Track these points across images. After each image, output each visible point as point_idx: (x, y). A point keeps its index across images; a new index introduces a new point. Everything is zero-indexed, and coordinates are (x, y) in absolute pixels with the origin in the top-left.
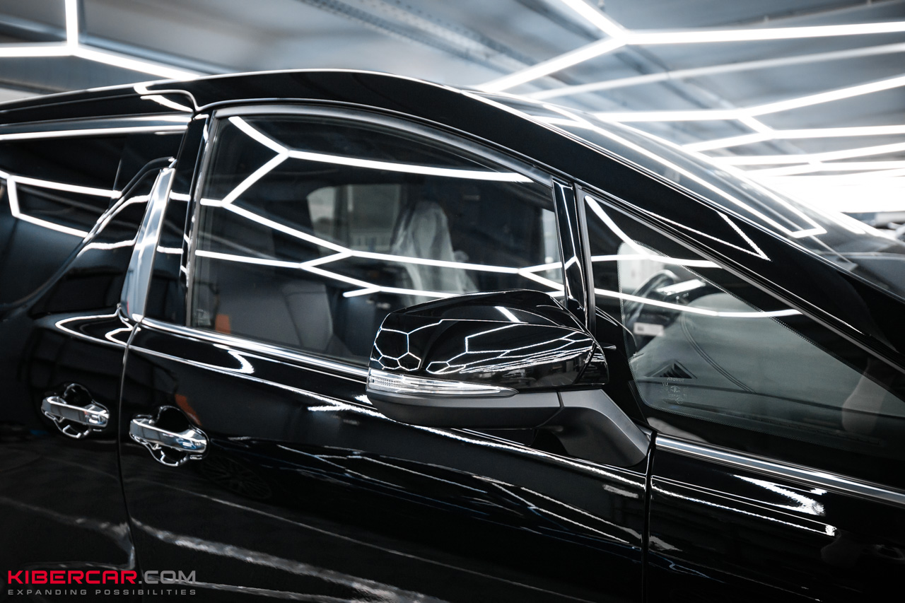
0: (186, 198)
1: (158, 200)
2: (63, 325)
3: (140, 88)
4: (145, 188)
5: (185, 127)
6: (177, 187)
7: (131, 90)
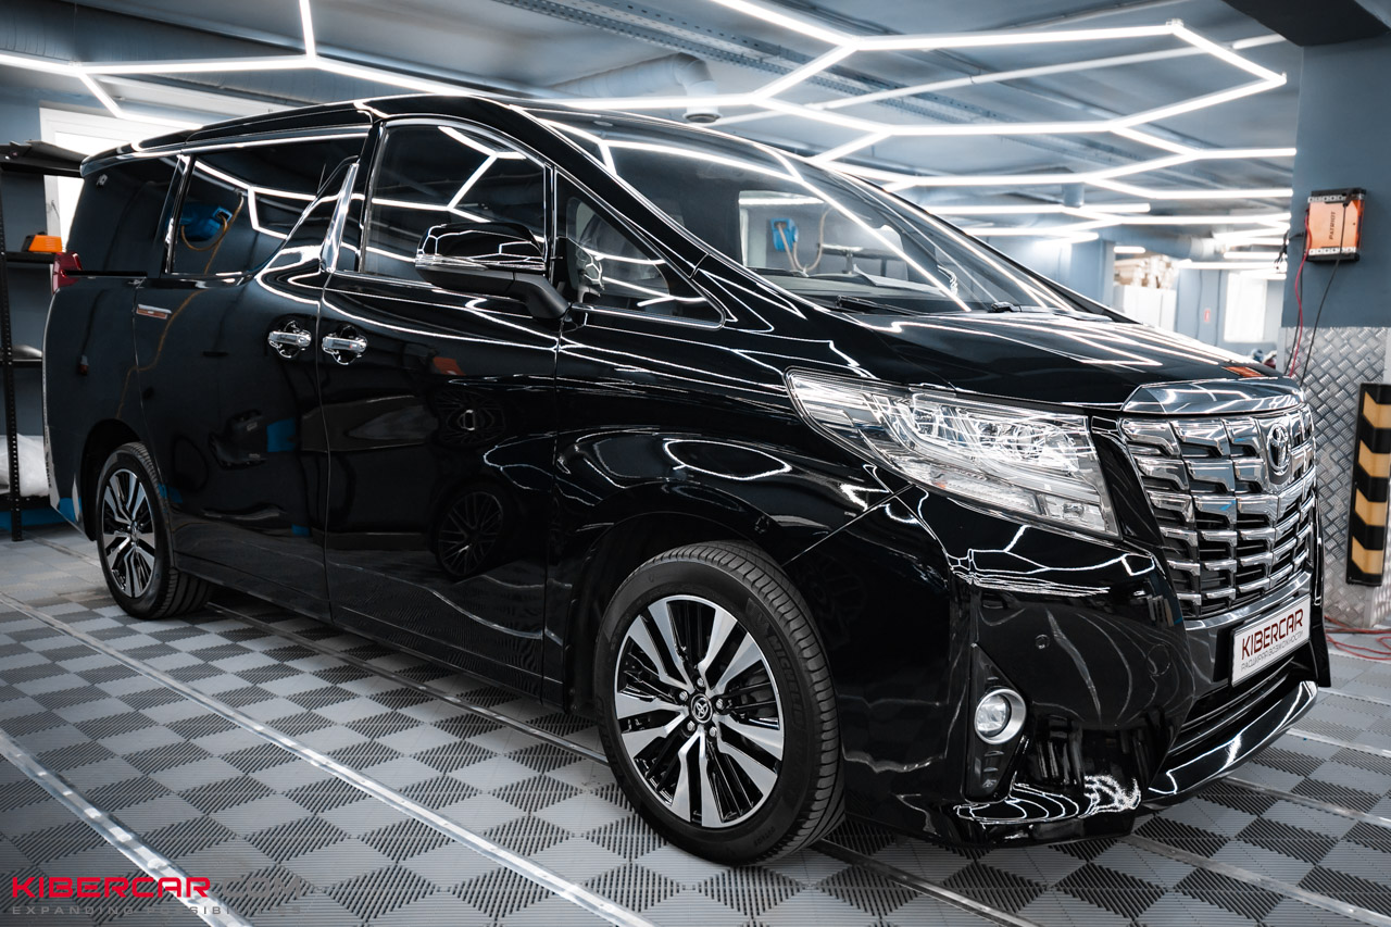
0: (361, 197)
1: (344, 199)
2: (294, 281)
3: (360, 104)
4: (334, 189)
5: (366, 135)
6: (357, 189)
7: (352, 105)
